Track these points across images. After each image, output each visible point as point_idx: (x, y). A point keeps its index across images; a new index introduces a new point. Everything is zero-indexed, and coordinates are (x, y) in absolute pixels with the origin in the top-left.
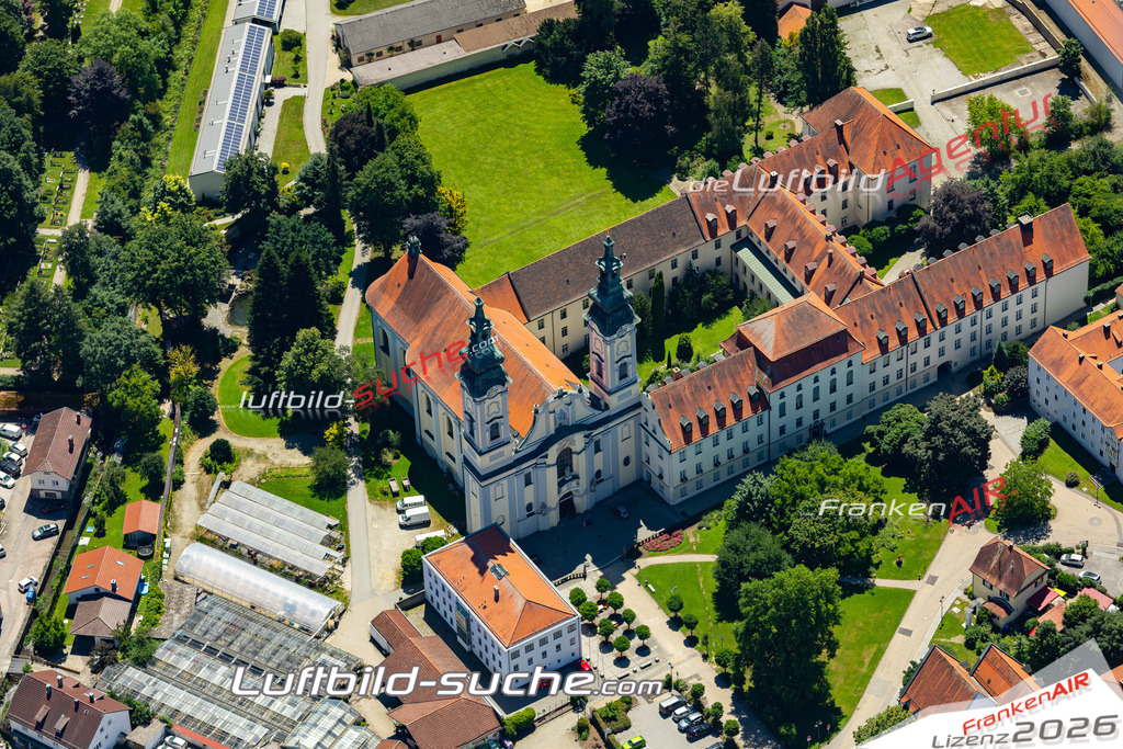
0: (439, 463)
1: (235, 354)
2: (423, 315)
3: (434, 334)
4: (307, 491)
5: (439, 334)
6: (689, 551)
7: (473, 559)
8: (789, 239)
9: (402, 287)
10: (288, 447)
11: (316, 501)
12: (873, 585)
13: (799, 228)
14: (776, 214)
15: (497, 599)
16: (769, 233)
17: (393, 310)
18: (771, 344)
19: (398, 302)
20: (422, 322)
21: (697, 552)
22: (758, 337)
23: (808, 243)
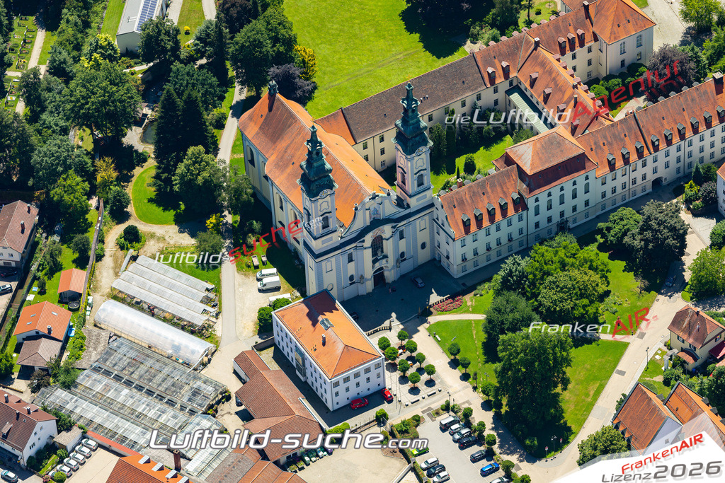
0: (289, 245)
1: (145, 164)
2: (278, 138)
3: (285, 152)
5: (289, 151)
6: (467, 312)
7: (308, 315)
8: (547, 87)
9: (264, 117)
10: (180, 232)
12: (599, 338)
13: (554, 79)
14: (538, 69)
15: (324, 344)
16: (533, 82)
17: (257, 134)
18: (529, 163)
19: (260, 128)
20: (277, 143)
21: (473, 312)
22: (520, 158)
23: (560, 90)
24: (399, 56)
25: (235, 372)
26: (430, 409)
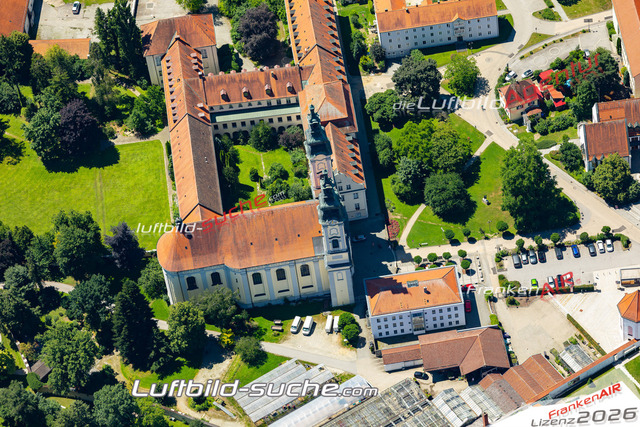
1: (116, 371)
2: (216, 245)
3: (236, 244)
4: (251, 369)
5: (239, 241)
6: (406, 222)
7: (394, 293)
9: (189, 247)
10: (211, 367)
11: (262, 367)
17: (195, 260)
19: (193, 255)
20: (219, 249)
21: (409, 218)
23: (253, 81)
24: (99, 184)
25: (390, 372)
26: (493, 269)
